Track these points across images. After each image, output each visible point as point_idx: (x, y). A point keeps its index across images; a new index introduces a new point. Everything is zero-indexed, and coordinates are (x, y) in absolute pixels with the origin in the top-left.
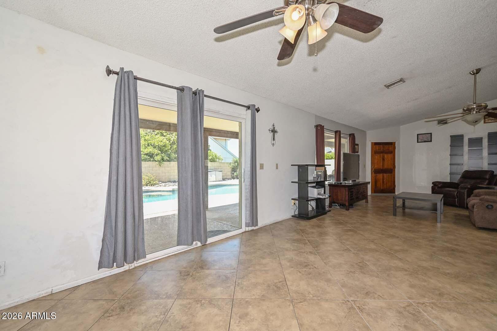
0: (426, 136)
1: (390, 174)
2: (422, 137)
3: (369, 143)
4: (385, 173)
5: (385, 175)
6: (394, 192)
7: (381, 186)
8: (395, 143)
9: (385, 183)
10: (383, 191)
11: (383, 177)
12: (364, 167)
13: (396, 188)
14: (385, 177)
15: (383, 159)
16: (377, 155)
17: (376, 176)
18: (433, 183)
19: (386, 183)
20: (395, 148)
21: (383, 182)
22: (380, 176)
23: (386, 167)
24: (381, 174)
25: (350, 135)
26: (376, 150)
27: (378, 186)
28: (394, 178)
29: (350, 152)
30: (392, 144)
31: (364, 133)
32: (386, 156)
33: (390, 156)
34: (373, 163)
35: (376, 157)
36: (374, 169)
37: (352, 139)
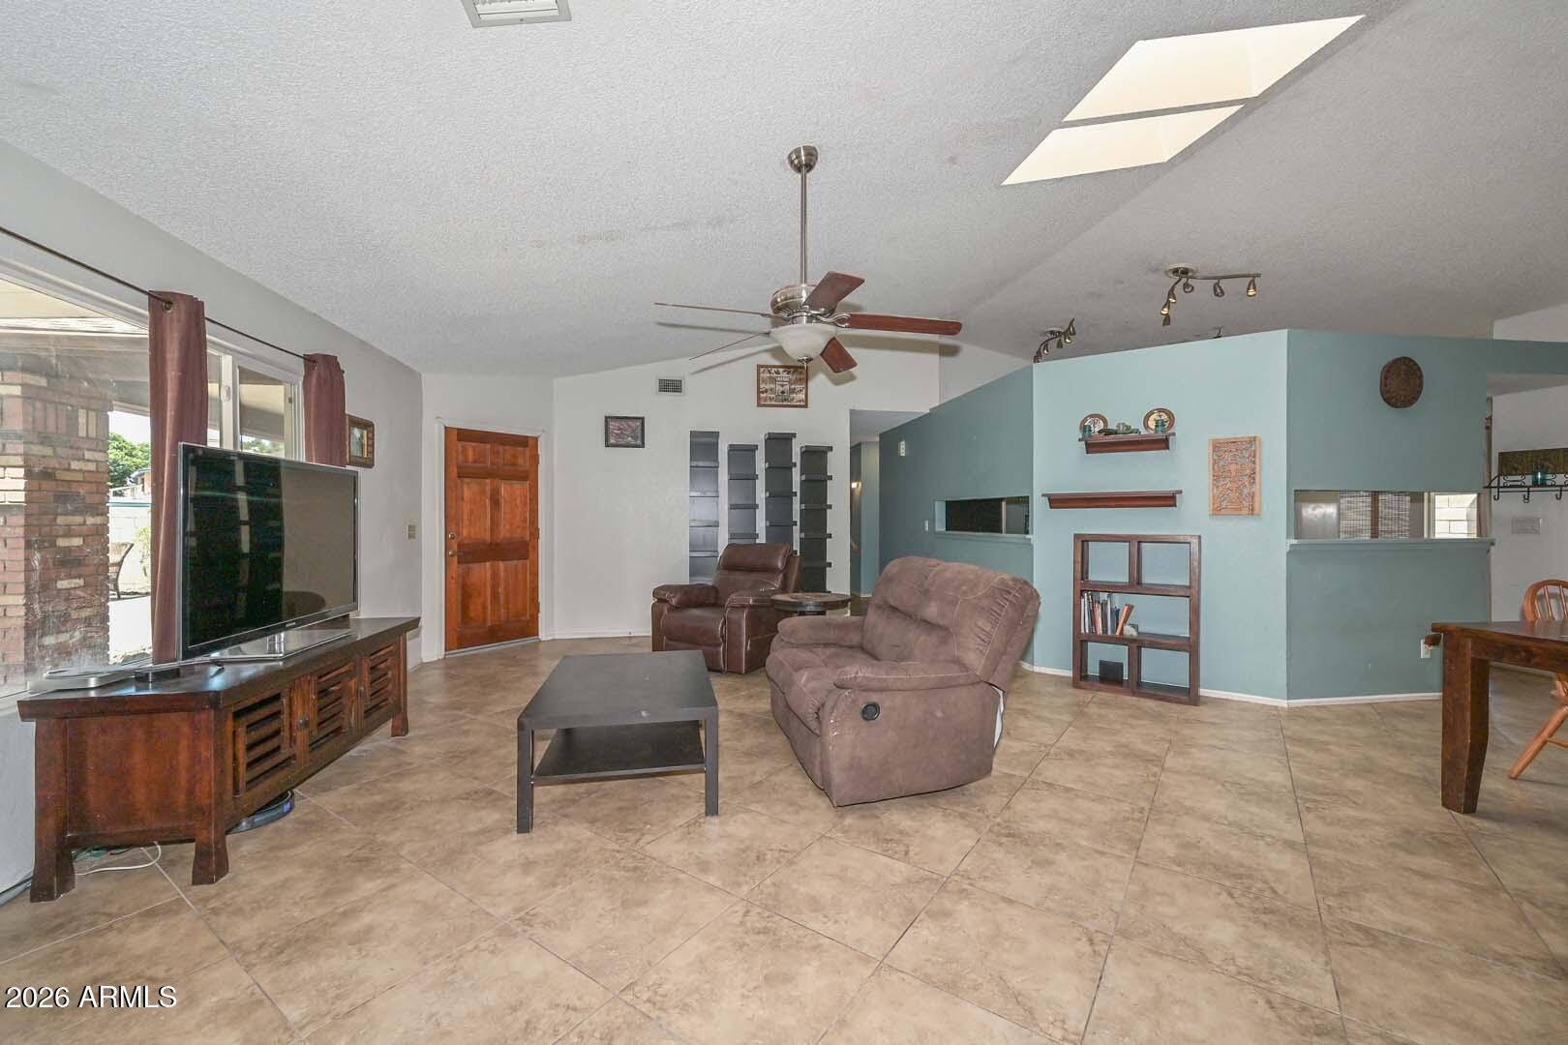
0: (629, 426)
1: (520, 563)
2: (619, 429)
3: (436, 425)
4: (503, 560)
5: (502, 565)
6: (536, 633)
7: (485, 613)
8: (536, 439)
9: (502, 598)
10: (494, 635)
11: (495, 575)
12: (412, 536)
13: (542, 616)
14: (502, 574)
15: (496, 503)
16: (468, 483)
17: (465, 576)
18: (655, 593)
19: (507, 602)
20: (535, 459)
21: (495, 596)
22: (482, 571)
23: (504, 532)
24: (488, 564)
25: (310, 361)
26: (466, 460)
27: (472, 615)
28: (535, 575)
29: (309, 456)
30: (526, 444)
31: (405, 379)
32: (504, 489)
33: (519, 488)
34: (451, 519)
35: (467, 493)
36: (459, 545)
37: (319, 385)
